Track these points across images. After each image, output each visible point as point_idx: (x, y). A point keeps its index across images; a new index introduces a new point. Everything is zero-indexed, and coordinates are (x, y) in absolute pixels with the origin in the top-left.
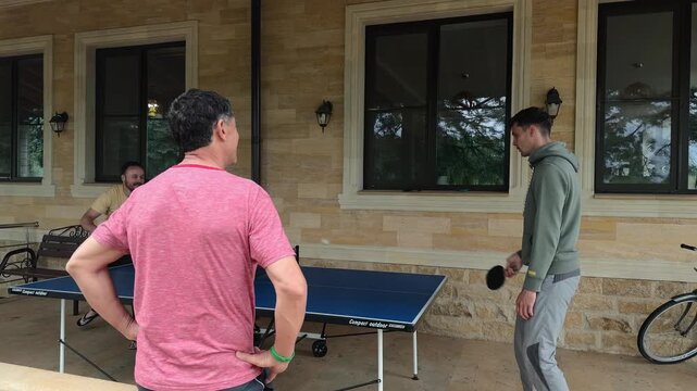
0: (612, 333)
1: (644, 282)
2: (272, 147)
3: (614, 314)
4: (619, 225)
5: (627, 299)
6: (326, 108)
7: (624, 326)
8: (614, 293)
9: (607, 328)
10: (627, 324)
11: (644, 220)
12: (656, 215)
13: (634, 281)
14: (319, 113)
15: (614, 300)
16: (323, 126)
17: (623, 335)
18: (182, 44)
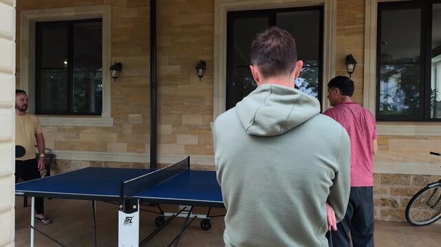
0: (387, 208)
1: (406, 176)
2: (164, 90)
3: (388, 196)
4: (390, 140)
5: (395, 187)
6: (202, 65)
7: (394, 203)
8: (387, 183)
9: (383, 205)
10: (396, 202)
11: (406, 137)
12: (413, 135)
13: (399, 175)
14: (198, 68)
15: (387, 187)
16: (200, 77)
17: (393, 209)
18: (100, 20)
